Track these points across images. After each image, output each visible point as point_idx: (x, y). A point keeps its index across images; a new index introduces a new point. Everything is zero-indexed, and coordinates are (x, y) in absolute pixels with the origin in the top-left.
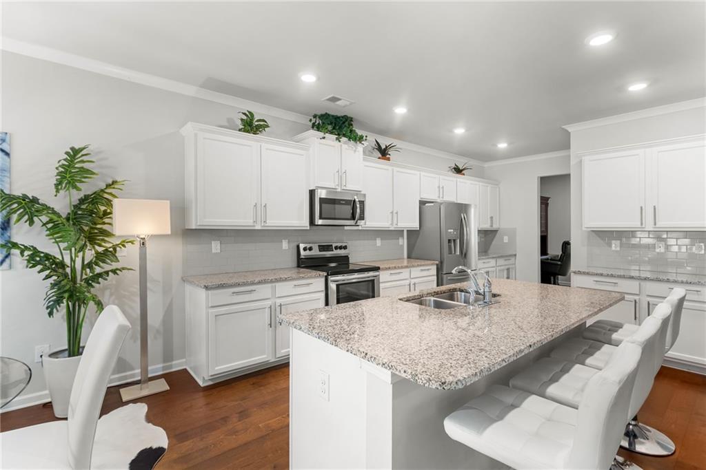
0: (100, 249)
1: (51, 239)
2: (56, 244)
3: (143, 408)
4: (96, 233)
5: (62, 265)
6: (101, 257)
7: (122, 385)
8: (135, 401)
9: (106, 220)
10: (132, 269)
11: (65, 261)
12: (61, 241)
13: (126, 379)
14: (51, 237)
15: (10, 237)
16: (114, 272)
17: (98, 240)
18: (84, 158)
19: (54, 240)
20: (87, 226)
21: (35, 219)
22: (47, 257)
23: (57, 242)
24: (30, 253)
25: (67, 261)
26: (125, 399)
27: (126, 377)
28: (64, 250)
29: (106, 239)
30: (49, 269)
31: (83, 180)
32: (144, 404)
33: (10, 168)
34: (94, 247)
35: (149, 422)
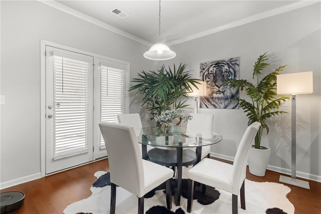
0: (270, 101)
1: (249, 96)
2: (251, 99)
3: (288, 190)
4: (269, 93)
5: (253, 108)
6: (270, 106)
7: (283, 174)
8: (285, 184)
9: (274, 87)
10: (287, 113)
11: (255, 106)
12: (253, 97)
13: (286, 172)
14: (250, 95)
15: (239, 97)
16: (276, 113)
17: (269, 97)
18: (264, 59)
19: (250, 97)
20: (263, 90)
21: (244, 88)
22: (248, 103)
23: (252, 98)
24: (242, 102)
25: (256, 106)
26: (280, 180)
27: (286, 171)
28: (254, 101)
29: (273, 96)
30: (247, 108)
31: (262, 68)
32: (290, 188)
33: (239, 70)
34: (267, 101)
35: (287, 198)
